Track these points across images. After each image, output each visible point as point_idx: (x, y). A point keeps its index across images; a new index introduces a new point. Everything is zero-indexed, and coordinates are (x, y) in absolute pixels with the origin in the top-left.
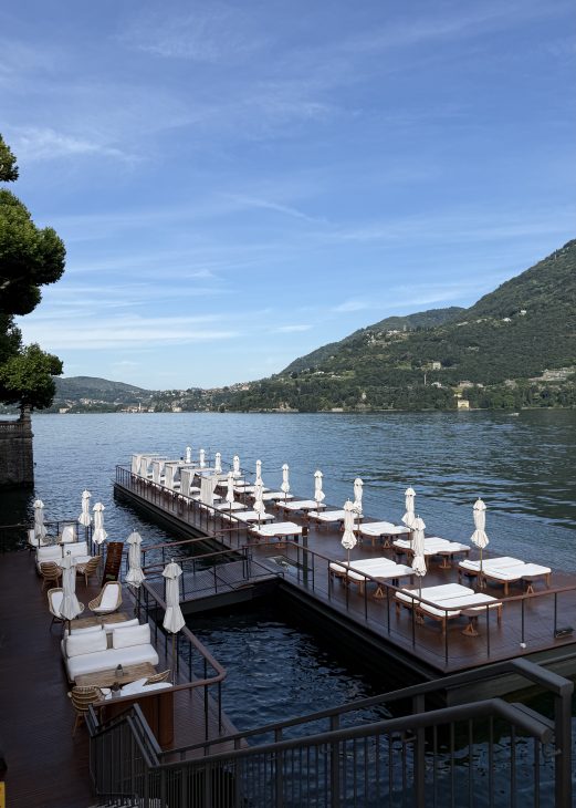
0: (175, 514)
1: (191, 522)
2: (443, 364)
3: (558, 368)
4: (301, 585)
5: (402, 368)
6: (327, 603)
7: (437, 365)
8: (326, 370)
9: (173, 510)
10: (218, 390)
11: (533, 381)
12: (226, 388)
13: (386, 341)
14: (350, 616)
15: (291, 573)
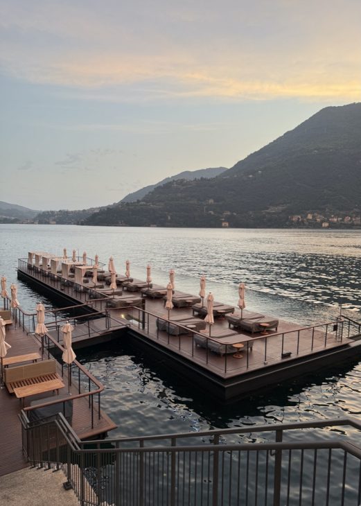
0: (59, 289)
1: (70, 295)
2: (215, 201)
3: (277, 205)
4: (140, 332)
5: (191, 202)
6: (155, 341)
7: (211, 201)
8: (147, 202)
9: (58, 287)
10: (79, 211)
11: (264, 212)
12: (84, 210)
13: (183, 186)
14: (169, 348)
15: (135, 324)
